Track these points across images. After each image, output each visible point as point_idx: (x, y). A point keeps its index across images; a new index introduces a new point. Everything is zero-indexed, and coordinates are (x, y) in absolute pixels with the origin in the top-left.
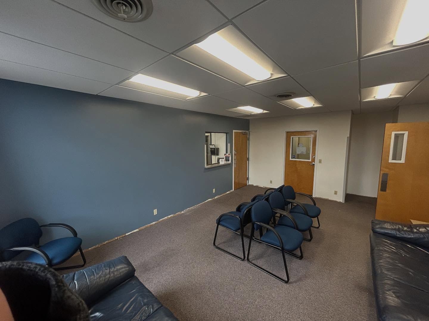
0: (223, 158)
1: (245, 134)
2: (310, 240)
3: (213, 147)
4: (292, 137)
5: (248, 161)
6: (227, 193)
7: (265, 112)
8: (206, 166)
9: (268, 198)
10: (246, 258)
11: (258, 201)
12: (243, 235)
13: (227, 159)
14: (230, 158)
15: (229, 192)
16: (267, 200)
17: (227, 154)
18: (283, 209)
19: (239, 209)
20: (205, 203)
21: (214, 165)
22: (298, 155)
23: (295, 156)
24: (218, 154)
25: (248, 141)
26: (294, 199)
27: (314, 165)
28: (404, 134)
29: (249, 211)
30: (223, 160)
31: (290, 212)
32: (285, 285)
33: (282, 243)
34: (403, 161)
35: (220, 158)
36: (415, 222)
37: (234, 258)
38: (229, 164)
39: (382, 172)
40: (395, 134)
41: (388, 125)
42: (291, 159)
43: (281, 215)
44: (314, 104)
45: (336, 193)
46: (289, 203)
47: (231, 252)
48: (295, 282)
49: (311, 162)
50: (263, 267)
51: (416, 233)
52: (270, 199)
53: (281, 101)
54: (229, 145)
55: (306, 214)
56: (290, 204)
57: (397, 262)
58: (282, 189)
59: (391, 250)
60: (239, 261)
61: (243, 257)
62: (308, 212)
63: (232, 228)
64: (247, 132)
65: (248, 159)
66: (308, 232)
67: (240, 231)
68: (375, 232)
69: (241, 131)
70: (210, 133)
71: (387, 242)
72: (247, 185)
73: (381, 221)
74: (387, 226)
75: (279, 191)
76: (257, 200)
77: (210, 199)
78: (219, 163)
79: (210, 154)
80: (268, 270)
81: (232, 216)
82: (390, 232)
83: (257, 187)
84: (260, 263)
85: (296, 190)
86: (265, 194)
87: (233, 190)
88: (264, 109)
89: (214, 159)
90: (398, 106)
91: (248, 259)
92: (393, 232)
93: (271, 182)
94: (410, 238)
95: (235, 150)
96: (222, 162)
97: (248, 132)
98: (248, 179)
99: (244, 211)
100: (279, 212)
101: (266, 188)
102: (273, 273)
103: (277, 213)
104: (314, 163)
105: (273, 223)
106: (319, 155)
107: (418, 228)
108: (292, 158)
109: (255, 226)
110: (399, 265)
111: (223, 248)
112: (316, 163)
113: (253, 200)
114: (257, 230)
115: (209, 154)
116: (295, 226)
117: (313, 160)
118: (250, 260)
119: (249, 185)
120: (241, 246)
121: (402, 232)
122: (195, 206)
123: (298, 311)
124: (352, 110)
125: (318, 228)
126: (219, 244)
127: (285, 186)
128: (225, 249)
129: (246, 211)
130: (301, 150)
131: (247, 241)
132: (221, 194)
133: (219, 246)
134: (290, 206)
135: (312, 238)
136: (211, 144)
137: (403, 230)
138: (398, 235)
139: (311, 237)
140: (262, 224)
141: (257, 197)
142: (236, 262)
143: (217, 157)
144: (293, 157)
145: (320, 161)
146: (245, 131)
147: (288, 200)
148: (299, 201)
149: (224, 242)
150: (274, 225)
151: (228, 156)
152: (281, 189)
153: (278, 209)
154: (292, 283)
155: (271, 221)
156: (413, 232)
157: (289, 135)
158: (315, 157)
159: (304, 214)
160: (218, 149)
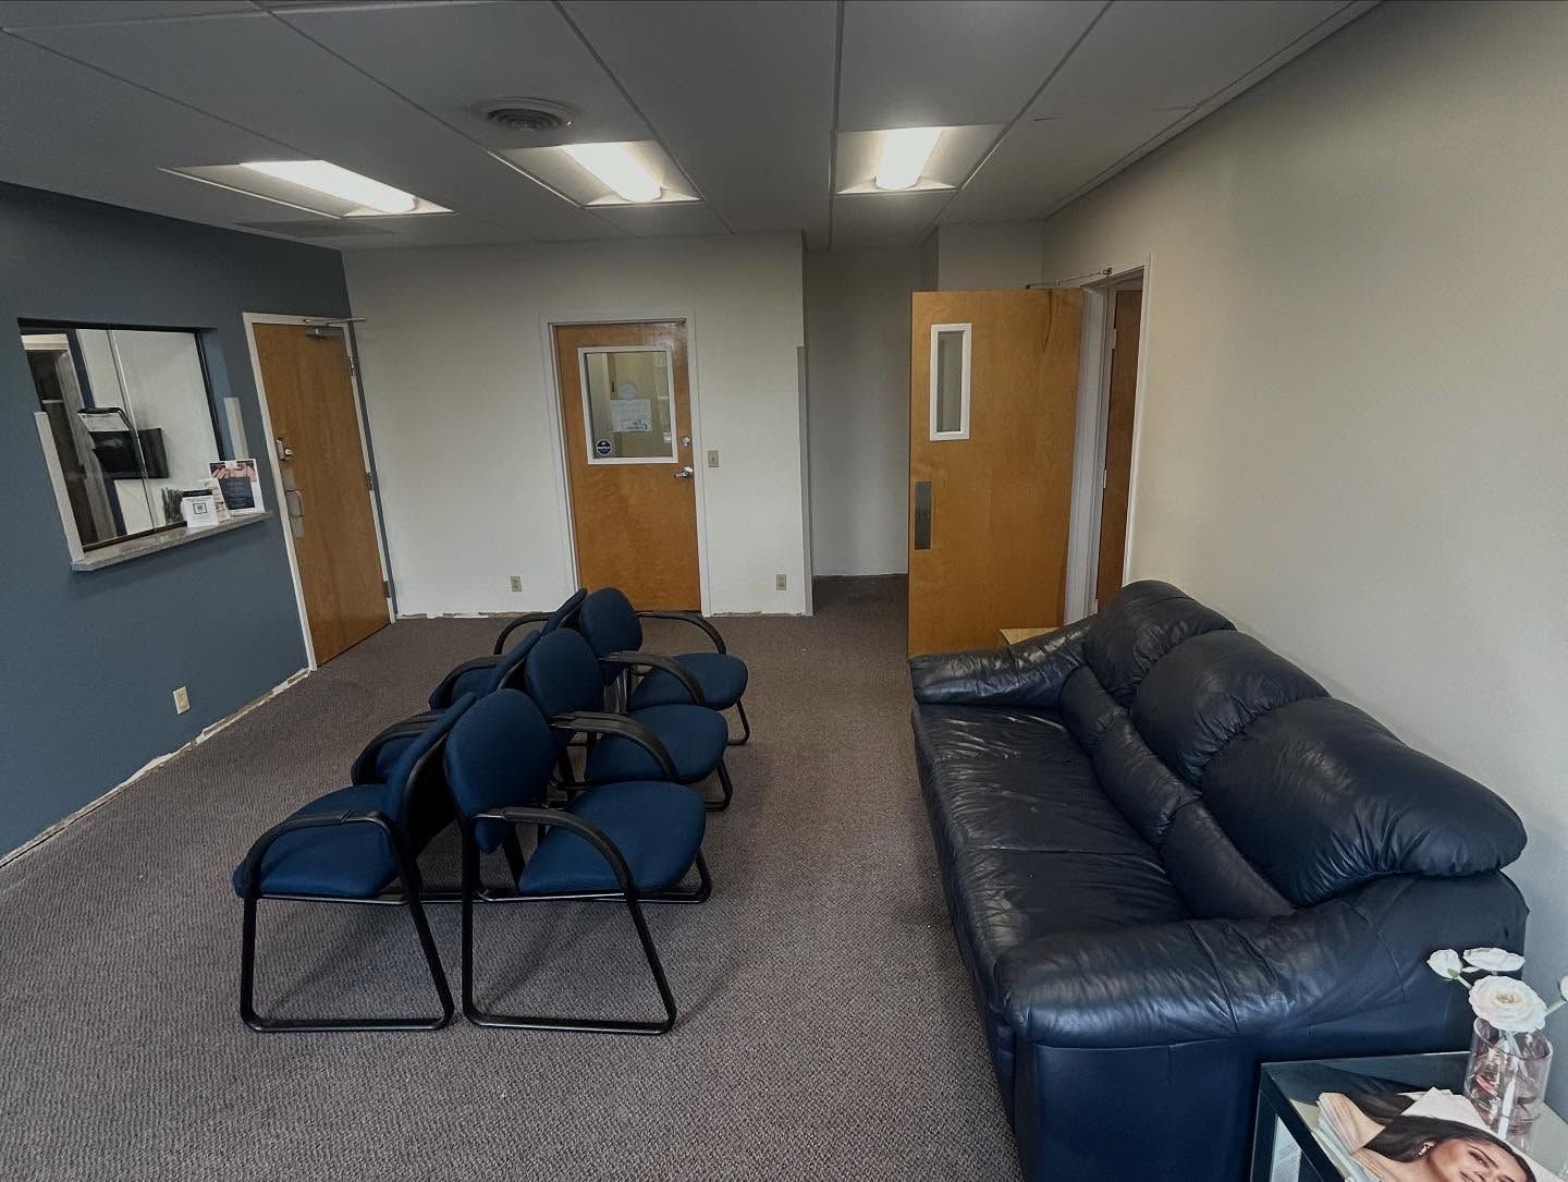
0: (208, 493)
1: (325, 337)
2: (723, 806)
3: (114, 424)
4: (581, 351)
5: (372, 494)
6: (277, 690)
7: (428, 208)
8: (79, 557)
9: (522, 668)
10: (459, 1006)
11: (474, 700)
12: (416, 897)
13: (235, 495)
14: (256, 488)
15: (285, 685)
16: (518, 680)
17: (230, 464)
18: (595, 705)
19: (369, 769)
20: (126, 790)
21: (150, 541)
22: (618, 436)
23: (608, 445)
24: (159, 471)
25: (354, 380)
26: (636, 643)
27: (690, 476)
28: (962, 332)
29: (435, 764)
30: (210, 501)
31: (631, 709)
32: (660, 1042)
33: (627, 870)
34: (963, 433)
35: (187, 494)
36: (1014, 636)
37: (393, 1037)
38: (255, 525)
39: (914, 480)
40: (940, 333)
41: (920, 299)
42: (591, 461)
43: (591, 734)
44: (662, 189)
45: (781, 583)
46: (618, 668)
47: (366, 1014)
48: (700, 1007)
49: (679, 467)
50: (552, 1013)
51: (1025, 670)
52: (532, 672)
53: (507, 153)
54: (231, 407)
55: (697, 698)
56: (620, 673)
57: (997, 786)
58: (578, 611)
59: (974, 750)
60: (423, 1038)
61: (438, 1011)
62: (705, 691)
63: (345, 887)
64: (335, 323)
65: (372, 482)
66: (714, 777)
67: (397, 882)
68: (923, 702)
69: (296, 320)
70: (67, 327)
71: (959, 728)
72: (393, 621)
73: (936, 658)
74: (954, 669)
75: (566, 625)
76: (470, 695)
77: (155, 757)
78: (185, 524)
79: (100, 475)
80: (577, 1014)
81: (339, 823)
82: (962, 690)
83: (447, 622)
84: (531, 998)
85: (637, 602)
86: (498, 650)
87: (312, 666)
88: (421, 193)
89: (138, 504)
90: (937, 227)
91: (471, 1011)
92: (969, 687)
93: (516, 585)
94: (1013, 693)
95: (278, 437)
96: (203, 517)
97: (345, 326)
98: (388, 590)
99: (407, 771)
100: (583, 724)
101: (494, 620)
102: (603, 1015)
103: (573, 732)
104: (690, 470)
105: (561, 787)
106: (707, 431)
107: (1026, 654)
108: (596, 456)
109: (480, 833)
110: (1005, 793)
111: (311, 1011)
112: (700, 468)
113: (443, 698)
114: (491, 850)
115: (94, 475)
116: (665, 767)
117: (687, 456)
118: (482, 1009)
119: (401, 622)
120: (420, 952)
121: (992, 680)
122: (51, 829)
123: (732, 1120)
124: (803, 232)
125: (743, 742)
126: (282, 1002)
127: (589, 593)
128: (324, 1015)
129: (413, 774)
130: (626, 415)
131: (444, 919)
132: (236, 711)
133: (283, 1013)
134: (621, 683)
135: (731, 788)
136: (90, 408)
137: (994, 673)
138: (985, 690)
139: (725, 790)
140: (513, 812)
141: (457, 677)
142: (401, 1053)
143: (157, 488)
144: (602, 450)
145: (713, 460)
146: (322, 321)
147: (614, 657)
148: (660, 647)
149: (314, 977)
150: (571, 794)
151: (240, 474)
152: (572, 613)
153: (578, 713)
154: (687, 1018)
155: (554, 780)
156: (1016, 671)
157: (569, 339)
158: (690, 444)
159: (689, 703)
160: (153, 441)
